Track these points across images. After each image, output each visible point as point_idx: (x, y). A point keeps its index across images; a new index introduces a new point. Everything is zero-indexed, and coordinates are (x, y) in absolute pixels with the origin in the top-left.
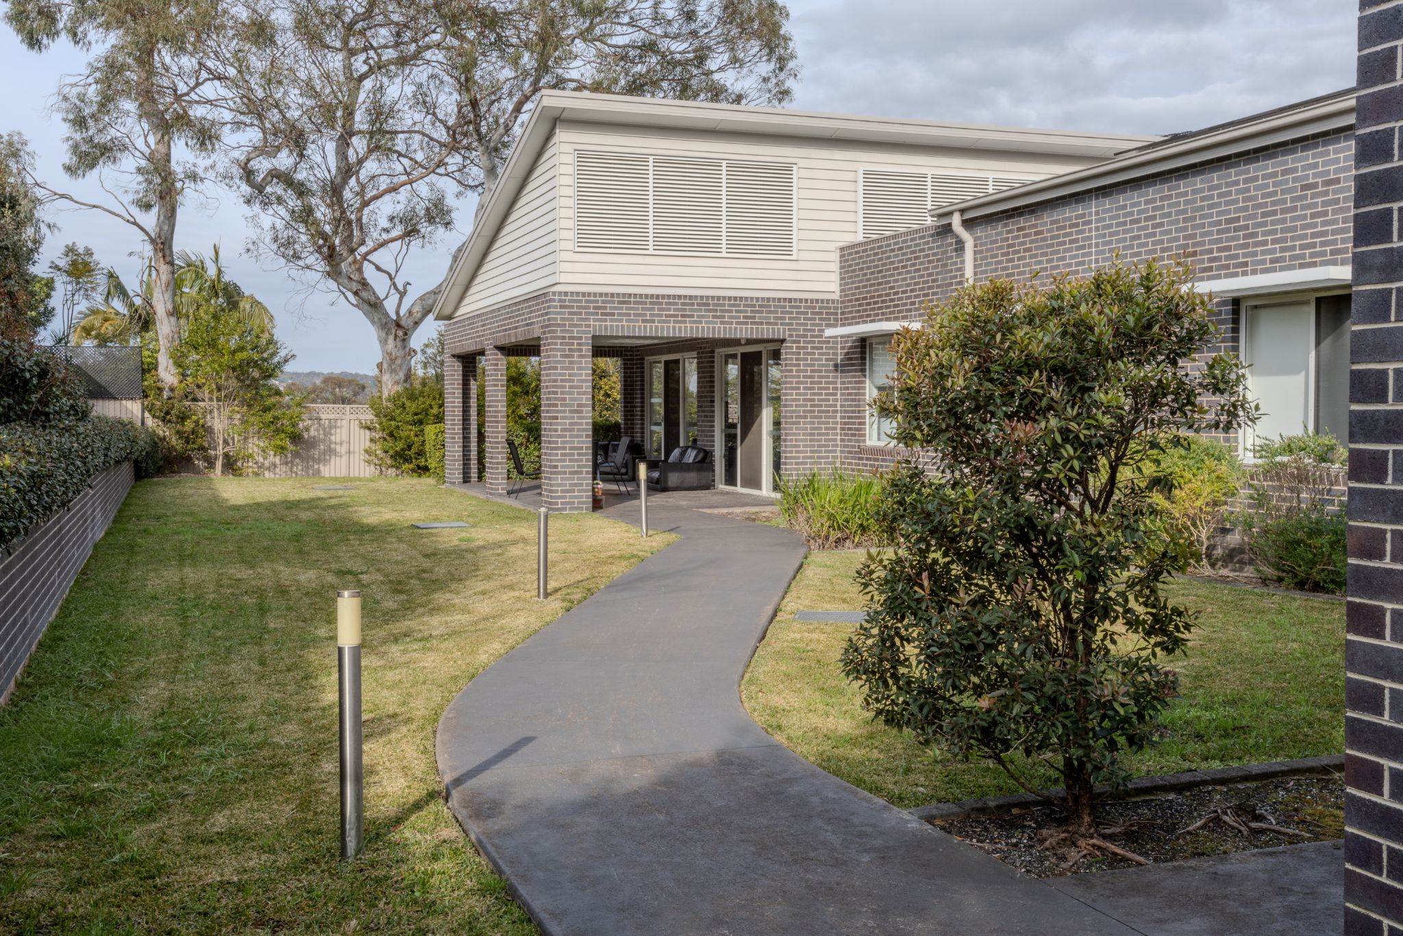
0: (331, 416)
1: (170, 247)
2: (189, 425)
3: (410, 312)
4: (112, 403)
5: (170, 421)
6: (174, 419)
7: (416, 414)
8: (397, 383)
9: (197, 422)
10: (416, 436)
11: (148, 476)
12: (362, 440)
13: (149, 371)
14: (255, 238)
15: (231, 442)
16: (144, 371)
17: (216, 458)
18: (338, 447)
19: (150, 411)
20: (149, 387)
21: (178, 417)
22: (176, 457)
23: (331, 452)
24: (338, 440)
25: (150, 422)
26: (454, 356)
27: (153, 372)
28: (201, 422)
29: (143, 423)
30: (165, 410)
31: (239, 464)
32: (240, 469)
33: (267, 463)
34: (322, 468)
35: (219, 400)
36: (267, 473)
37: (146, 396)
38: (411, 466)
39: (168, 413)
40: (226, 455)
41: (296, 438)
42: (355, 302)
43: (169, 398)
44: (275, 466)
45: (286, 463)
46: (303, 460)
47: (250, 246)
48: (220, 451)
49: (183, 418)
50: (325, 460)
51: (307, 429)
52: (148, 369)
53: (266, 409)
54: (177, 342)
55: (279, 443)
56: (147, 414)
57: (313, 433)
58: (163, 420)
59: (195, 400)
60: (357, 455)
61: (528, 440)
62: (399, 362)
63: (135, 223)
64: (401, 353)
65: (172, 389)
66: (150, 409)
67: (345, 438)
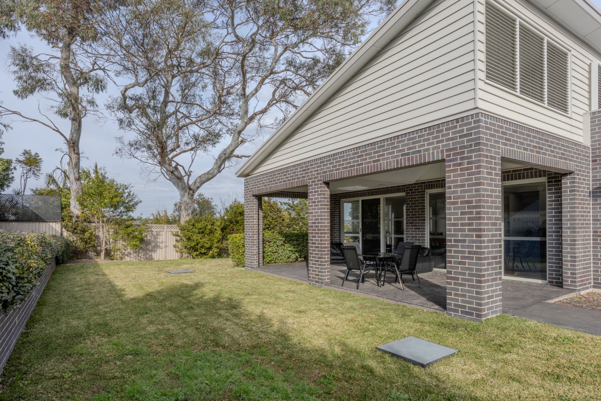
0: (157, 230)
1: (78, 146)
2: (87, 235)
3: (195, 183)
4: (44, 224)
5: (76, 233)
6: (79, 232)
7: (201, 229)
8: (188, 215)
9: (91, 233)
10: (201, 239)
11: (63, 263)
12: (172, 240)
13: (65, 208)
14: (120, 148)
15: (108, 243)
16: (62, 209)
17: (101, 251)
18: (161, 245)
19: (65, 228)
20: (65, 216)
21: (81, 231)
22: (80, 251)
23: (157, 246)
24: (161, 241)
25: (65, 234)
26: (254, 196)
27: (67, 208)
28: (94, 233)
29: (62, 234)
30: (74, 227)
31: (112, 253)
32: (113, 256)
33: (126, 252)
34: (153, 254)
35: (103, 222)
36: (126, 257)
37: (64, 221)
38: (198, 253)
39: (75, 229)
40: (106, 249)
41: (142, 240)
42: (168, 178)
43: (76, 221)
44: (130, 254)
45: (136, 252)
46: (143, 250)
47: (118, 151)
48: (103, 247)
49: (84, 231)
50: (155, 251)
51: (146, 236)
52: (64, 207)
53: (128, 227)
54: (81, 193)
55: (134, 243)
56: (64, 230)
57: (149, 238)
58: (73, 232)
59: (90, 222)
60: (169, 248)
61: (284, 242)
62: (190, 205)
63: (58, 131)
64: (190, 201)
65: (78, 217)
66: (66, 227)
67: (164, 240)
